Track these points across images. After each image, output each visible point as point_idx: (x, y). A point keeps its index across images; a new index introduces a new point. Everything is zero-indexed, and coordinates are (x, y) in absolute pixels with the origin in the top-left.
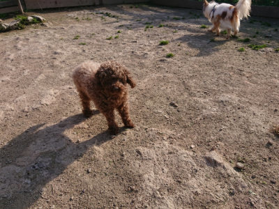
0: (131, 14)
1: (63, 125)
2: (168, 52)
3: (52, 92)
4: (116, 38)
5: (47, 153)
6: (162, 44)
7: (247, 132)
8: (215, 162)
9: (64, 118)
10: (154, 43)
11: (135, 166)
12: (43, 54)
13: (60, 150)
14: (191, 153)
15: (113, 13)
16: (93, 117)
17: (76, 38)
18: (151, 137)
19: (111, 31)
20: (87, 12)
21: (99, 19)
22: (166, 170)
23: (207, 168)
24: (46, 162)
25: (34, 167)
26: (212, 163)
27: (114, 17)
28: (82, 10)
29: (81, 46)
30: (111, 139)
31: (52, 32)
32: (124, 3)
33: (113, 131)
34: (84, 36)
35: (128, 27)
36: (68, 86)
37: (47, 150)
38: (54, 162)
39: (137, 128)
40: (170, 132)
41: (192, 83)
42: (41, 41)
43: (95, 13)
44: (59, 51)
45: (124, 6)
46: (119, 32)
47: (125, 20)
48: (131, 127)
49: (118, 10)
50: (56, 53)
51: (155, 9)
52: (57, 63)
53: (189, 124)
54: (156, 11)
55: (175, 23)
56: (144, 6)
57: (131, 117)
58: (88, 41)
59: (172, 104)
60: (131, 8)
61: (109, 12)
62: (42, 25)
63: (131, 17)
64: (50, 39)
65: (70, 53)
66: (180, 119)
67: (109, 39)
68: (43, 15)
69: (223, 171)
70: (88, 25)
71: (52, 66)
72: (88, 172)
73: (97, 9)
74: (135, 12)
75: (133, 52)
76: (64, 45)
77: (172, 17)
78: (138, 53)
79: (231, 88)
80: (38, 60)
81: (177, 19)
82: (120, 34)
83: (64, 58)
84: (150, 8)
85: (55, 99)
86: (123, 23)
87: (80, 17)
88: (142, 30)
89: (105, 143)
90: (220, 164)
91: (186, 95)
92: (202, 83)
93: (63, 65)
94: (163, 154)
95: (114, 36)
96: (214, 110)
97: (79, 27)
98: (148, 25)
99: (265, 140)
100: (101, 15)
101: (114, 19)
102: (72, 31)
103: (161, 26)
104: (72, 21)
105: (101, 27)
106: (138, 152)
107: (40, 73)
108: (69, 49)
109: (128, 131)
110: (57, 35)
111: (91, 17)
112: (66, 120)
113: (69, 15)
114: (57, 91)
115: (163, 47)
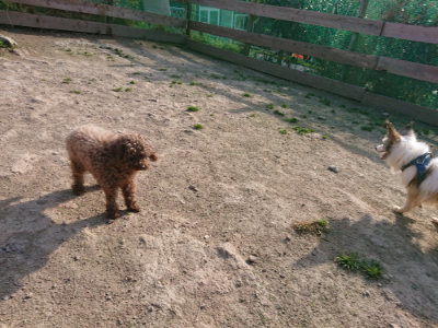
0: (153, 57)
1: (43, 202)
2: (197, 121)
3: (27, 156)
4: (127, 90)
5: (21, 234)
6: (191, 110)
7: (268, 225)
8: (227, 253)
9: (45, 193)
10: (180, 106)
11: (137, 254)
12: (14, 100)
13: (39, 232)
14: (204, 244)
15: (126, 51)
16: (86, 195)
17: (67, 81)
18: (160, 224)
19: (120, 78)
20: (85, 42)
21: (104, 58)
22: (172, 260)
23: (217, 259)
24: (21, 244)
25: (5, 249)
26: (224, 254)
27: (126, 57)
28: (78, 37)
29: (73, 95)
30: (108, 223)
31: (28, 66)
32: (144, 39)
33: (111, 214)
34: (78, 80)
35: (147, 78)
36: (51, 151)
37: (22, 230)
38: (31, 245)
39: (144, 213)
40: (183, 220)
41: (219, 165)
42: (11, 78)
43: (98, 46)
44: (38, 98)
45: (144, 44)
46: (132, 83)
47: (143, 65)
48: (136, 211)
49: (134, 47)
50: (33, 101)
51: (189, 55)
52: (35, 115)
53: (207, 212)
54: (189, 59)
55: (212, 83)
56: (175, 48)
57: (137, 199)
58: (84, 88)
59: (192, 188)
60: (155, 47)
61: (120, 48)
62: (12, 52)
63: (152, 63)
64: (24, 78)
65: (56, 103)
66: (198, 206)
67: (117, 91)
68: (13, 35)
69: (234, 264)
70: (86, 64)
71: (28, 120)
72: (75, 259)
73: (102, 41)
74: (159, 56)
75: (149, 115)
76: (47, 89)
77: (210, 72)
78: (157, 117)
79: (261, 176)
80: (6, 108)
81: (216, 78)
82: (134, 86)
83: (45, 109)
84: (182, 53)
85: (31, 168)
86: (140, 69)
87: (74, 49)
88: (166, 86)
89: (99, 228)
90: (231, 256)
91: (210, 178)
92: (231, 166)
93: (44, 120)
94: (171, 243)
95: (126, 87)
96: (237, 199)
97: (72, 65)
98: (176, 79)
99: (283, 235)
100: (107, 51)
101: (126, 61)
102: (60, 69)
103: (193, 84)
104: (61, 52)
105: (106, 70)
106: (142, 240)
107: (10, 128)
108: (53, 97)
109: (132, 215)
110: (36, 73)
111: (91, 51)
112: (47, 196)
113: (57, 43)
114: (34, 156)
115: (191, 114)
